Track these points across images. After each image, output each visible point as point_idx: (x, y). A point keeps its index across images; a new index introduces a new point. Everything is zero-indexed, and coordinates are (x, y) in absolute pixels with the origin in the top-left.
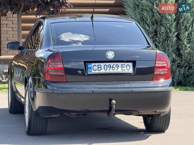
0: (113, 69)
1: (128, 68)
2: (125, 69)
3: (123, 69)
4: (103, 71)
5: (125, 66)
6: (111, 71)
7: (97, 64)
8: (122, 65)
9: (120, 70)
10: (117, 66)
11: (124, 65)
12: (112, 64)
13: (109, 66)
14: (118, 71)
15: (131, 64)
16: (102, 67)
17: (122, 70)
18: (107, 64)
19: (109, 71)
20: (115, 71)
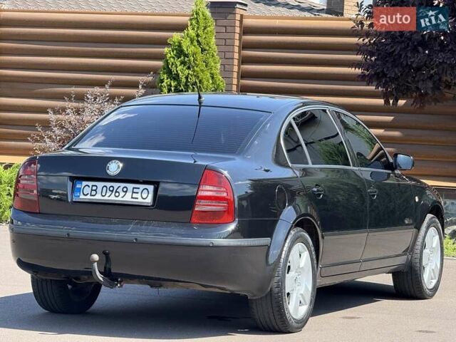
0: (117, 194)
1: (144, 196)
2: (138, 196)
3: (135, 195)
4: (98, 197)
5: (140, 191)
6: (113, 198)
7: (90, 184)
8: (134, 188)
9: (128, 198)
10: (125, 189)
11: (139, 188)
12: (116, 185)
13: (111, 189)
14: (124, 199)
15: (151, 188)
16: (99, 190)
17: (132, 198)
18: (108, 184)
19: (110, 198)
20: (119, 199)
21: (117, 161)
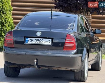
1: (49, 42)
4: (34, 43)
6: (39, 43)
7: (31, 39)
10: (42, 40)
11: (47, 40)
12: (39, 39)
15: (51, 40)
16: (34, 40)
17: (45, 43)
20: (41, 43)
21: (40, 32)
